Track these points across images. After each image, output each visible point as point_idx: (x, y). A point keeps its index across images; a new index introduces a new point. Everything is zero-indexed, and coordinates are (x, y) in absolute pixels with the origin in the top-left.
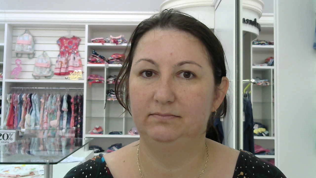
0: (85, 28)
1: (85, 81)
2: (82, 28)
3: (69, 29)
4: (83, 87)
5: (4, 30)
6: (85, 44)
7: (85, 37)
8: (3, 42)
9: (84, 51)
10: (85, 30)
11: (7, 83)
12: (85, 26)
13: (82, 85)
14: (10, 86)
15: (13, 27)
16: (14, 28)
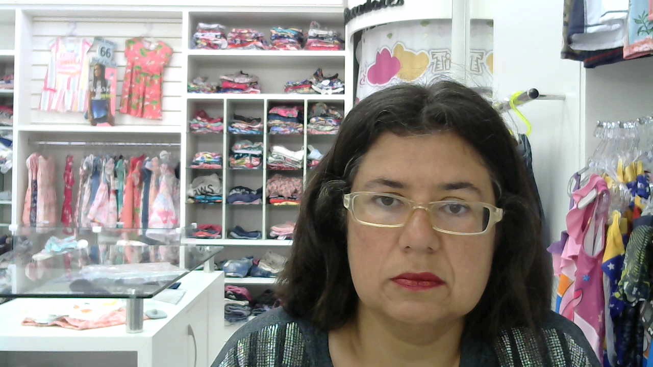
0: (181, 18)
1: (183, 130)
2: (175, 18)
3: (150, 20)
4: (179, 142)
5: (12, 23)
6: (181, 52)
7: (181, 38)
8: (13, 48)
10: (181, 23)
11: (23, 134)
12: (181, 13)
13: (176, 137)
14: (29, 140)
15: (34, 18)
16: (36, 19)
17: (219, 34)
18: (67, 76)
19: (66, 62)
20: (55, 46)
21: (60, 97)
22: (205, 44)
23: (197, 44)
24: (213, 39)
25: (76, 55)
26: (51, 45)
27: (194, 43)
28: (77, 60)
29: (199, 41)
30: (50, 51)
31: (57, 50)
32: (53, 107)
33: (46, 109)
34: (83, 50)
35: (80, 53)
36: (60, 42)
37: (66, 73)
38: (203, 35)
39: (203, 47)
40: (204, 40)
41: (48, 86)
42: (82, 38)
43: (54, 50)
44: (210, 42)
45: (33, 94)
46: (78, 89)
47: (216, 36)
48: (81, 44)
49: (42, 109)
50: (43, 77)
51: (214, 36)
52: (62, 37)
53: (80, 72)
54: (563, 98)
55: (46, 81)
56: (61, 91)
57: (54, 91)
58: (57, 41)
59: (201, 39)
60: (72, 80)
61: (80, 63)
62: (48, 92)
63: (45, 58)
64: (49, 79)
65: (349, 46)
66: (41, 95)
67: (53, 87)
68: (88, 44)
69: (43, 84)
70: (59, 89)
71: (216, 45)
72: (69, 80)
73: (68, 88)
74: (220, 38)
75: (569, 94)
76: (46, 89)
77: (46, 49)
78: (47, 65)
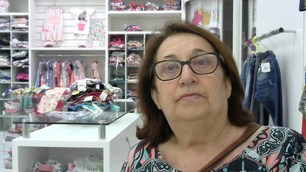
1: (106, 48)
4: (105, 54)
6: (105, 13)
7: (105, 6)
8: (28, 12)
9: (105, 19)
11: (33, 51)
13: (103, 52)
14: (36, 54)
17: (122, 3)
18: (53, 24)
19: (52, 18)
20: (47, 11)
21: (50, 34)
22: (116, 8)
23: (112, 8)
24: (119, 6)
25: (57, 14)
26: (45, 10)
27: (111, 8)
28: (58, 17)
29: (113, 7)
30: (45, 13)
31: (48, 12)
32: (48, 39)
33: (44, 40)
34: (60, 12)
35: (59, 14)
36: (50, 8)
37: (53, 23)
38: (114, 4)
39: (114, 10)
40: (115, 7)
41: (44, 29)
42: (60, 7)
43: (46, 12)
44: (118, 7)
45: (37, 33)
46: (58, 30)
47: (121, 4)
48: (59, 9)
49: (42, 40)
50: (42, 25)
51: (120, 4)
52: (50, 6)
53: (59, 22)
54: (295, 32)
55: (43, 27)
56: (51, 31)
57: (47, 31)
58: (48, 8)
59: (114, 6)
60: (56, 26)
61: (59, 18)
62: (45, 32)
63: (42, 16)
64: (45, 25)
65: (183, 9)
66: (41, 33)
67: (47, 29)
68: (62, 9)
69: (41, 28)
70: (50, 30)
71: (121, 9)
72: (54, 26)
73: (54, 29)
74: (122, 5)
75: (297, 30)
76: (43, 30)
77: (43, 12)
78: (44, 19)
